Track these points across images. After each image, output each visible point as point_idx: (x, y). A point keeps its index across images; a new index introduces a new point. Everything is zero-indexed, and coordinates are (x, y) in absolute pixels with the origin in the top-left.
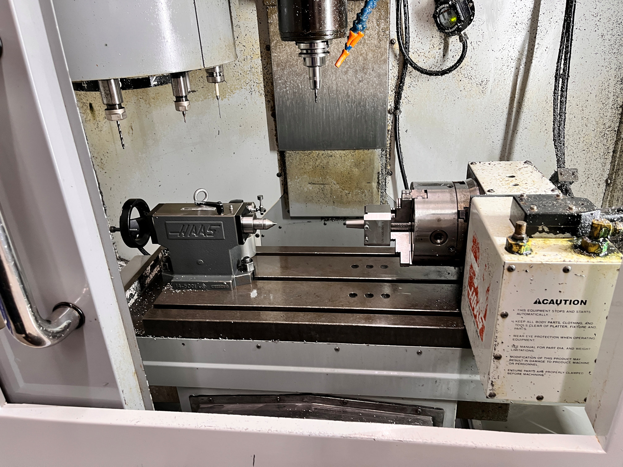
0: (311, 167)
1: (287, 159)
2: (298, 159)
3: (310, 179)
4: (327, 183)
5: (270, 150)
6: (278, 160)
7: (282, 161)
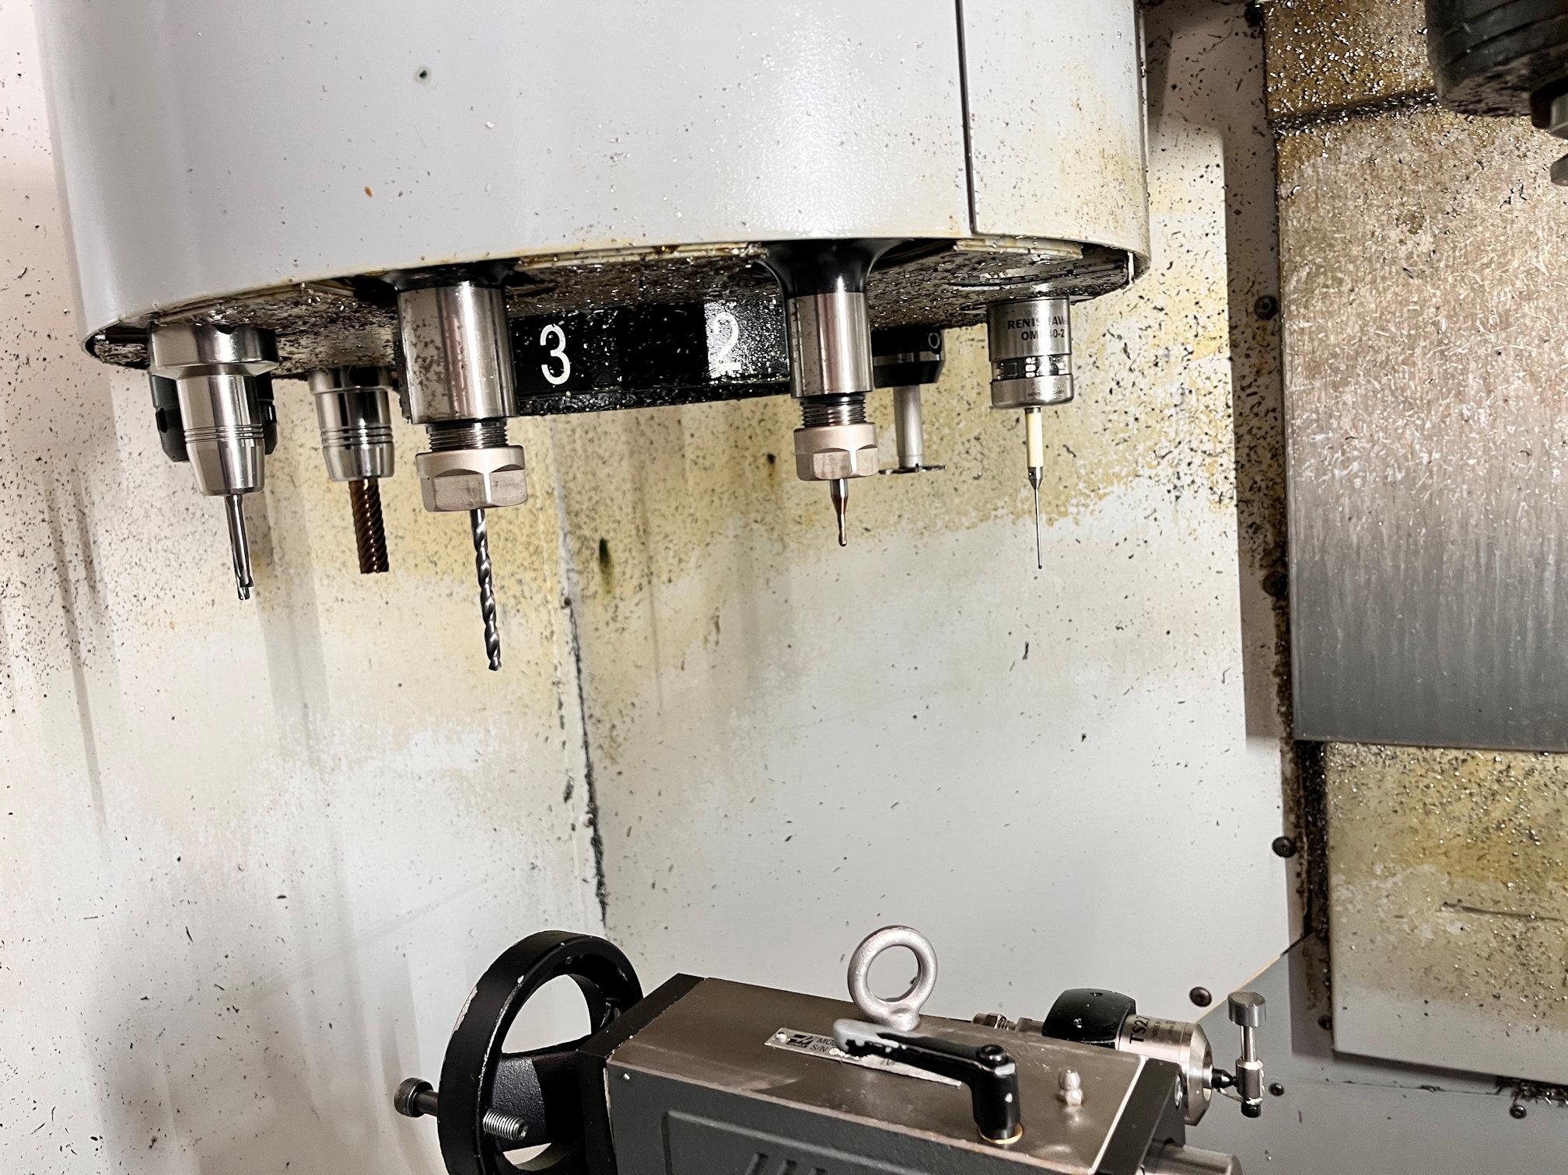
0: (1461, 828)
1: (1332, 779)
2: (1389, 783)
3: (1451, 883)
4: (1543, 914)
5: (1250, 733)
6: (1285, 781)
7: (1305, 788)
